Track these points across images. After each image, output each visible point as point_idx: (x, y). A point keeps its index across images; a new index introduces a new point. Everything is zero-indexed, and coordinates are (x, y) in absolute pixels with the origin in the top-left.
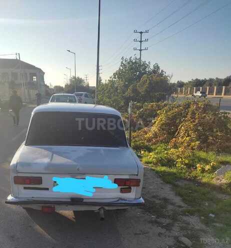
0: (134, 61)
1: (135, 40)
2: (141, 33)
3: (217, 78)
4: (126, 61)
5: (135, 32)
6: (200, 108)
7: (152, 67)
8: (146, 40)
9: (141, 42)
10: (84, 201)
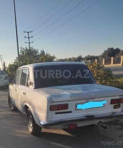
0: (29, 49)
1: (25, 37)
2: (28, 32)
3: (73, 57)
4: (23, 50)
5: (24, 32)
6: (95, 67)
7: (40, 52)
8: (32, 37)
9: (29, 38)
10: (95, 116)
